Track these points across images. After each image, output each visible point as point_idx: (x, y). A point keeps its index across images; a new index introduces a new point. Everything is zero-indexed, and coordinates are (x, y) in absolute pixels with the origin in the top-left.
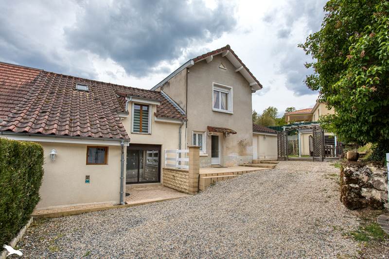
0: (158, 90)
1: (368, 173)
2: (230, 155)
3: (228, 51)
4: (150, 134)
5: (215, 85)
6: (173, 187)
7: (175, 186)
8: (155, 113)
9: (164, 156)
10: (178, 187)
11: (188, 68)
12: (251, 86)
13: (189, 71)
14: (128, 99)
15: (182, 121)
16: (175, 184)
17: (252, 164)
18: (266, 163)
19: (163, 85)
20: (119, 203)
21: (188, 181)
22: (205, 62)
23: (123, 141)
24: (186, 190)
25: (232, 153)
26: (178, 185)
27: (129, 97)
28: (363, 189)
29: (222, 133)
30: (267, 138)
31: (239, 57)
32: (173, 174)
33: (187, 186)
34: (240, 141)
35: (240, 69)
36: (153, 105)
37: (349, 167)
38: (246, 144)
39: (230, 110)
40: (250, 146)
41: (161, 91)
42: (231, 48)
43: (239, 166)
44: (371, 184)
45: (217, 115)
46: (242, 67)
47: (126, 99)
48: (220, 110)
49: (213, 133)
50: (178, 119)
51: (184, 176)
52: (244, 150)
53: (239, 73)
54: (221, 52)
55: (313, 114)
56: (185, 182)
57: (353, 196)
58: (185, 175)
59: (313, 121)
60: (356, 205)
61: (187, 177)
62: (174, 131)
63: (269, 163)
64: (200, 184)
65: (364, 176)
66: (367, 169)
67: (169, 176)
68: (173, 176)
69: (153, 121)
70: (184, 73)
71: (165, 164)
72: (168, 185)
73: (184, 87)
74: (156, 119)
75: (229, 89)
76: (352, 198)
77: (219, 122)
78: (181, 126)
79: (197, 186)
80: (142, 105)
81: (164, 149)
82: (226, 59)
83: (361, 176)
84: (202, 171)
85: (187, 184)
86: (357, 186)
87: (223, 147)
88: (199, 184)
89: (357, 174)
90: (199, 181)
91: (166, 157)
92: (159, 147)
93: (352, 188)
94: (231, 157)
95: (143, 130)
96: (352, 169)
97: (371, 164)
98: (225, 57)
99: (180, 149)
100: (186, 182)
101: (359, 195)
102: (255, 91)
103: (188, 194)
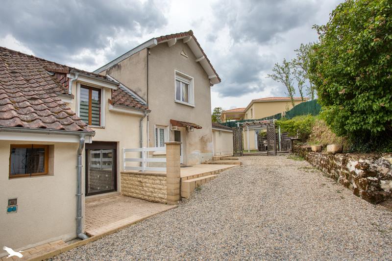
0: (104, 74)
1: (387, 165)
2: (193, 153)
3: (191, 37)
4: (103, 128)
5: (177, 74)
6: (140, 196)
7: (142, 194)
8: (109, 99)
9: (122, 156)
10: (149, 196)
11: (148, 49)
12: (210, 79)
13: (149, 53)
14: (72, 77)
15: (144, 112)
16: (143, 192)
17: (213, 161)
18: (226, 159)
19: (111, 68)
20: (74, 236)
21: (166, 187)
22: (166, 45)
23: (83, 134)
24: (163, 199)
25: (194, 150)
26: (148, 194)
27: (74, 75)
28: (381, 181)
29: (185, 128)
30: (223, 134)
31: (201, 46)
32: (139, 179)
33: (163, 194)
34: (201, 137)
35: (201, 59)
36: (107, 89)
37: (364, 159)
38: (207, 140)
39: (192, 103)
40: (210, 142)
41: (108, 76)
42: (194, 34)
43: (201, 163)
44: (390, 176)
45: (179, 108)
46: (204, 57)
47: (68, 76)
48: (181, 102)
49: (176, 128)
50: (140, 109)
51: (158, 182)
52: (205, 147)
53: (199, 63)
54: (184, 37)
55: (245, 113)
56: (161, 189)
57: (373, 190)
58: (160, 180)
59: (246, 119)
60: (379, 199)
61: (164, 182)
62: (133, 124)
63: (230, 159)
64: (183, 189)
65: (383, 168)
66: (384, 160)
67: (132, 182)
68: (140, 182)
69: (107, 110)
70: (144, 54)
71: (122, 166)
72: (130, 194)
73: (145, 71)
74: (111, 107)
75: (190, 79)
76: (372, 192)
77: (182, 115)
78: (141, 118)
79: (179, 192)
80: (91, 88)
81: (121, 148)
82: (187, 47)
83: (379, 168)
84: (184, 173)
85: (165, 192)
86: (376, 179)
87: (185, 143)
88: (180, 191)
89: (375, 167)
90: (180, 186)
91: (124, 157)
92: (114, 145)
93: (372, 181)
94: (194, 154)
95: (93, 122)
96: (367, 161)
97: (389, 156)
98: (186, 43)
99: (141, 147)
100: (163, 190)
101: (379, 188)
102: (213, 85)
103: (166, 204)
